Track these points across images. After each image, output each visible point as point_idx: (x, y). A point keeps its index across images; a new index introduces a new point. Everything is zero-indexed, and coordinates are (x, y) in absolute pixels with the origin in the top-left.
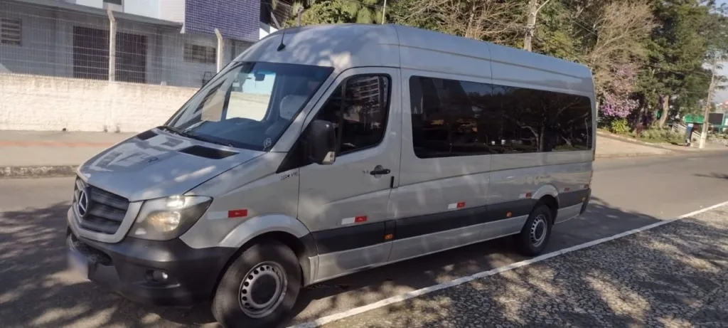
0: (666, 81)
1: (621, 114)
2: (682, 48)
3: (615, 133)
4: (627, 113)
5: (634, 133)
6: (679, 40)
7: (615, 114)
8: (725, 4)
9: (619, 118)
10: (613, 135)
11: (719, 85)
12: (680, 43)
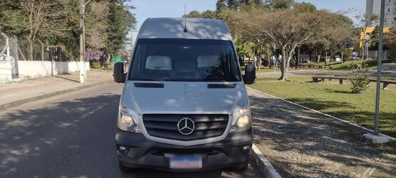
0: (114, 41)
1: (96, 58)
2: (118, 25)
3: (95, 68)
4: (99, 58)
5: (103, 67)
6: (116, 21)
7: (93, 59)
8: (127, 5)
9: (96, 61)
10: (94, 69)
11: (128, 42)
12: (117, 22)
